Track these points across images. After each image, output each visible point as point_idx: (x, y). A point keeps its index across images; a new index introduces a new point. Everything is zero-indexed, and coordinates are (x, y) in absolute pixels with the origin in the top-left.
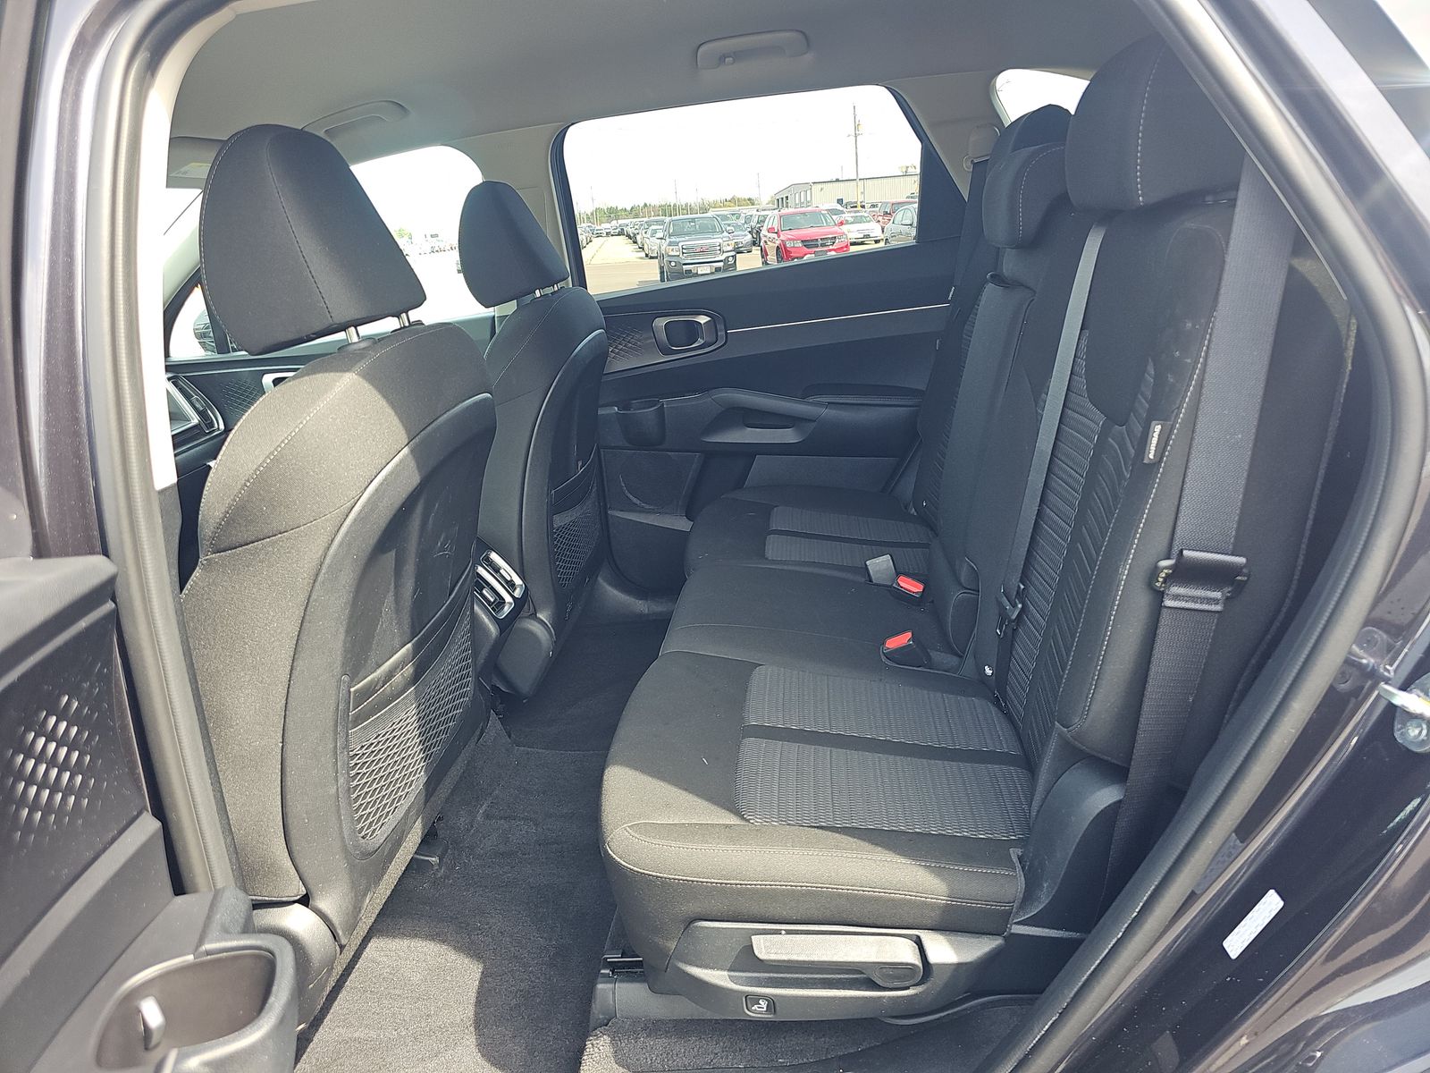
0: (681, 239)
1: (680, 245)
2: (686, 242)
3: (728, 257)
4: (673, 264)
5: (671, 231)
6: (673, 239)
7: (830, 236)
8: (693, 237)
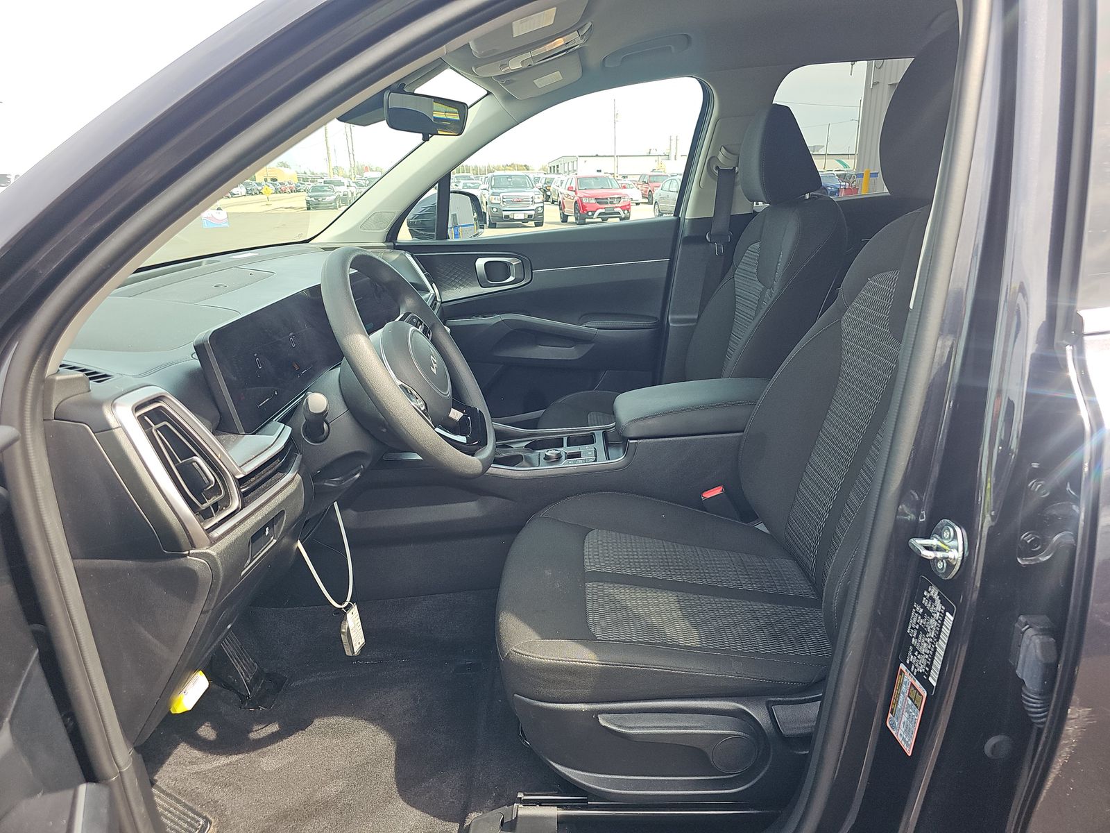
0: (502, 191)
1: (501, 195)
2: (506, 193)
3: (538, 207)
4: (495, 210)
5: (493, 184)
6: (494, 190)
7: (616, 196)
8: (510, 190)
